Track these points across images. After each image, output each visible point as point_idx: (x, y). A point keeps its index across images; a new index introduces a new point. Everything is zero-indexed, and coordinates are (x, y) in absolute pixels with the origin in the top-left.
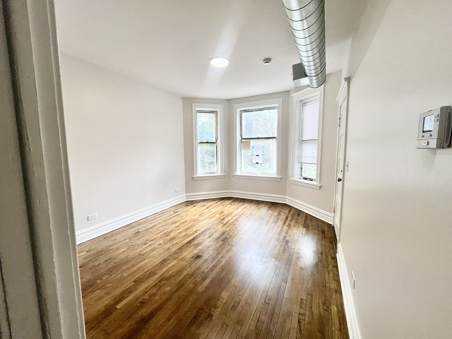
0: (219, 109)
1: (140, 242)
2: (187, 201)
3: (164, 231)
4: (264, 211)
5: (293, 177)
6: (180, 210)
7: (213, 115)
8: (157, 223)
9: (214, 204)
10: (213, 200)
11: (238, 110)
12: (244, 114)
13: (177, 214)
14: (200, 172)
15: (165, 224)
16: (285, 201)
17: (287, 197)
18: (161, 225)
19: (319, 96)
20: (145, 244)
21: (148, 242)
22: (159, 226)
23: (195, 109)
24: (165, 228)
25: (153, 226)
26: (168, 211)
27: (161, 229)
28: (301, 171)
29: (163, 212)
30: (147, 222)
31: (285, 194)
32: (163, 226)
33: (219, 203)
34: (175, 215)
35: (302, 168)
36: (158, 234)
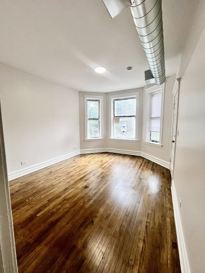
0: (101, 98)
1: (52, 177)
2: (81, 154)
3: (66, 171)
4: (127, 160)
5: (145, 140)
6: (77, 160)
7: (97, 102)
8: (62, 167)
9: (97, 156)
10: (97, 153)
11: (112, 99)
12: (116, 102)
13: (75, 162)
14: (89, 137)
15: (67, 167)
16: (140, 154)
17: (142, 152)
18: (65, 168)
19: (161, 91)
20: (55, 179)
21: (57, 178)
22: (63, 168)
23: (86, 98)
24: (67, 169)
25: (60, 169)
26: (69, 160)
27: (65, 170)
28: (151, 137)
29: (66, 161)
30: (57, 166)
31: (141, 151)
32: (66, 169)
33: (100, 155)
34: (73, 162)
35: (151, 135)
36: (63, 173)
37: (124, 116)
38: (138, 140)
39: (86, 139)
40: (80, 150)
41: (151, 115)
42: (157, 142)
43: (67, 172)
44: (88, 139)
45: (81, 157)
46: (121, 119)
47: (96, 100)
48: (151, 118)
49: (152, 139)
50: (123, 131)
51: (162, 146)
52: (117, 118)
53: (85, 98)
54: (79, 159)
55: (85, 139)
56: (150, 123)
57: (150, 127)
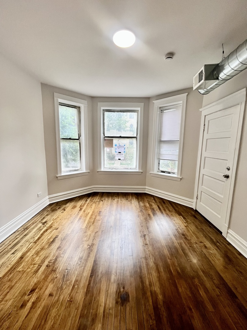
3: (43, 261)
6: (50, 219)
8: (24, 249)
9: (85, 204)
10: (80, 198)
12: (106, 114)
13: (48, 226)
15: (38, 248)
16: (145, 190)
17: (147, 187)
18: (33, 251)
20: (23, 306)
21: (26, 297)
22: (30, 254)
23: (57, 100)
24: (43, 254)
25: (22, 258)
27: (38, 260)
28: (159, 166)
30: (8, 252)
31: (145, 185)
32: (37, 253)
34: (45, 228)
35: (159, 163)
36: (36, 271)
37: (120, 137)
38: (142, 171)
39: (59, 175)
40: (48, 197)
41: (160, 137)
42: (169, 173)
43: (46, 263)
44: (63, 174)
45: (53, 210)
46: (115, 141)
47: (74, 107)
48: (161, 142)
49: (161, 169)
50: (119, 159)
51: (181, 179)
52: (109, 140)
53: (55, 98)
54: (55, 217)
55: (57, 176)
56: (159, 148)
57: (159, 154)
